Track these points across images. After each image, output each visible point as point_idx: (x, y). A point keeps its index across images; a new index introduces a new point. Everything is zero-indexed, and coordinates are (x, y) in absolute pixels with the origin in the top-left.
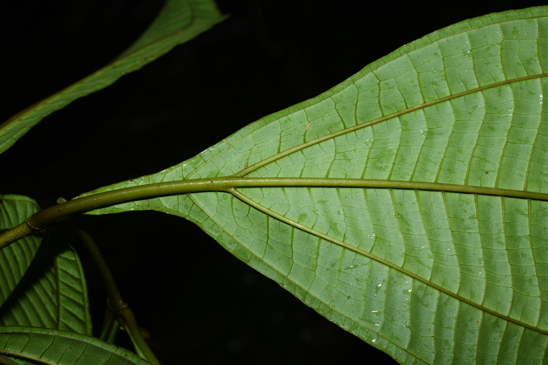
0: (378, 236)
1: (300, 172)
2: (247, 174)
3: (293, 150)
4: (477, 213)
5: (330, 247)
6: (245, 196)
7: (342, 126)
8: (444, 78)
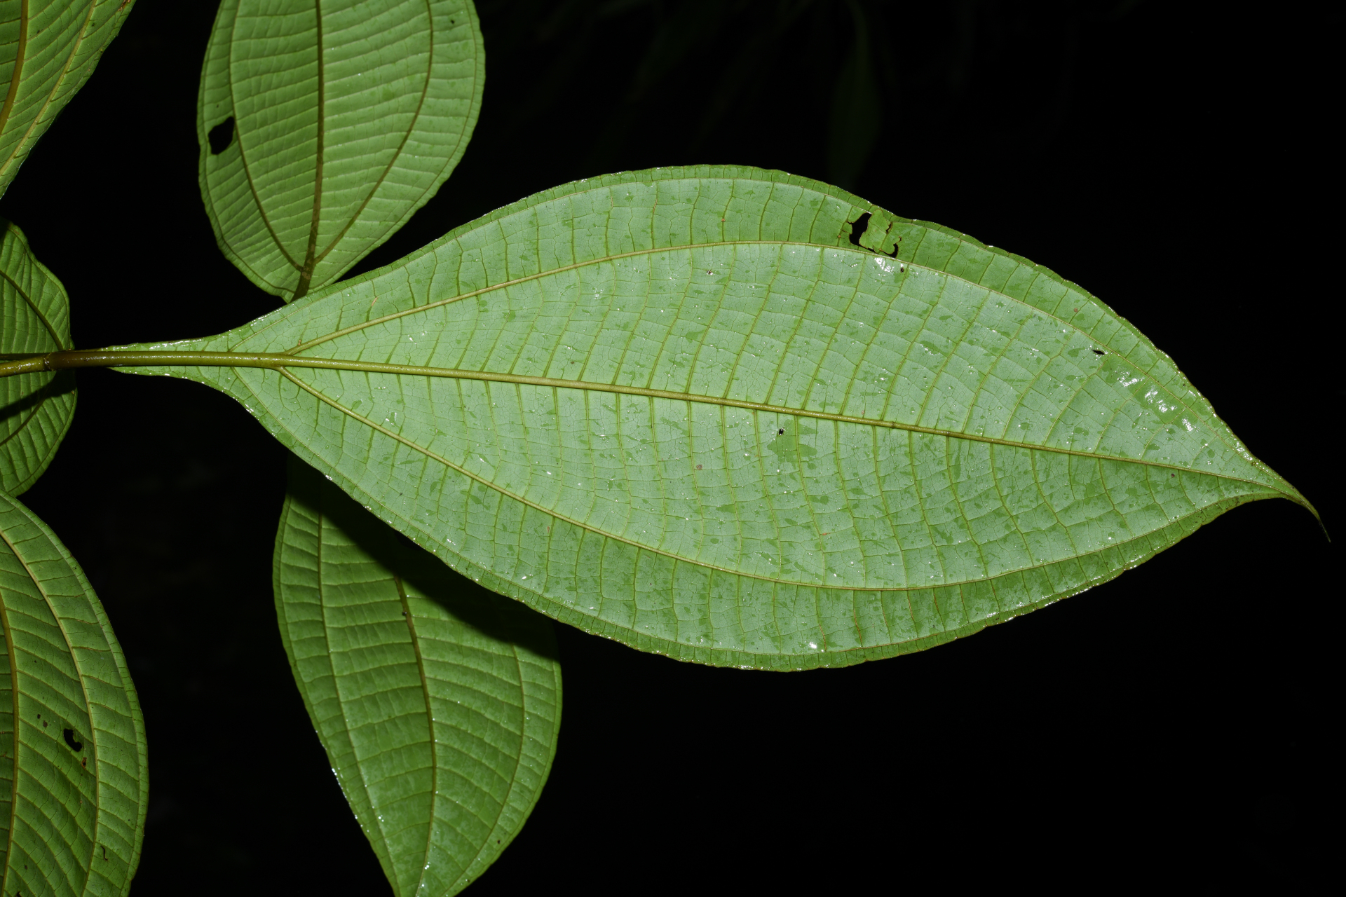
1: (359, 354)
2: (299, 352)
3: (352, 329)
5: (383, 439)
6: (294, 376)
7: (412, 303)
8: (536, 252)
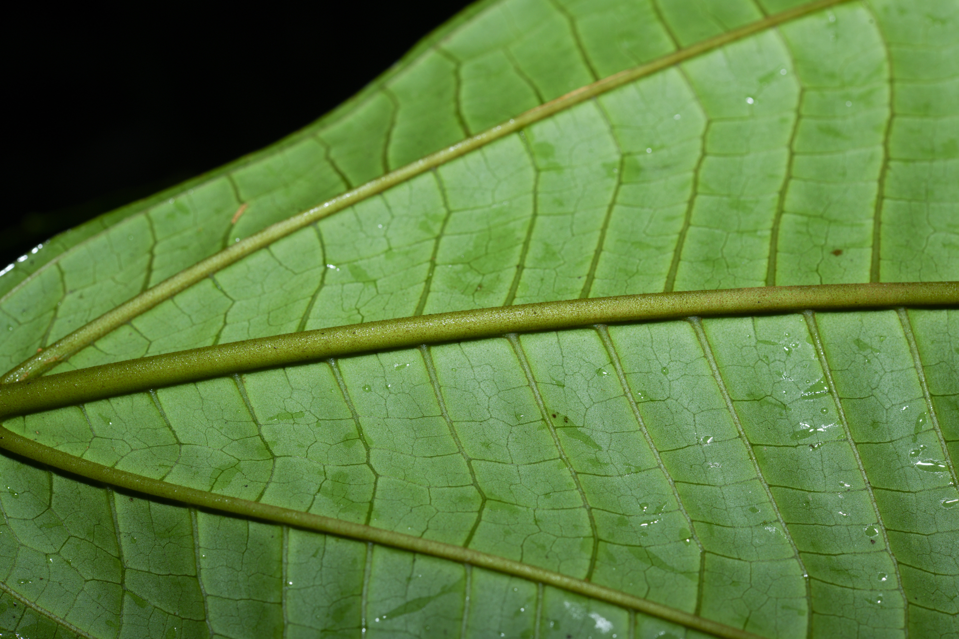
0: (491, 494)
4: (825, 374)
5: (321, 552)
